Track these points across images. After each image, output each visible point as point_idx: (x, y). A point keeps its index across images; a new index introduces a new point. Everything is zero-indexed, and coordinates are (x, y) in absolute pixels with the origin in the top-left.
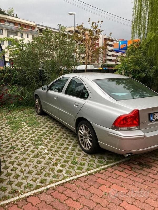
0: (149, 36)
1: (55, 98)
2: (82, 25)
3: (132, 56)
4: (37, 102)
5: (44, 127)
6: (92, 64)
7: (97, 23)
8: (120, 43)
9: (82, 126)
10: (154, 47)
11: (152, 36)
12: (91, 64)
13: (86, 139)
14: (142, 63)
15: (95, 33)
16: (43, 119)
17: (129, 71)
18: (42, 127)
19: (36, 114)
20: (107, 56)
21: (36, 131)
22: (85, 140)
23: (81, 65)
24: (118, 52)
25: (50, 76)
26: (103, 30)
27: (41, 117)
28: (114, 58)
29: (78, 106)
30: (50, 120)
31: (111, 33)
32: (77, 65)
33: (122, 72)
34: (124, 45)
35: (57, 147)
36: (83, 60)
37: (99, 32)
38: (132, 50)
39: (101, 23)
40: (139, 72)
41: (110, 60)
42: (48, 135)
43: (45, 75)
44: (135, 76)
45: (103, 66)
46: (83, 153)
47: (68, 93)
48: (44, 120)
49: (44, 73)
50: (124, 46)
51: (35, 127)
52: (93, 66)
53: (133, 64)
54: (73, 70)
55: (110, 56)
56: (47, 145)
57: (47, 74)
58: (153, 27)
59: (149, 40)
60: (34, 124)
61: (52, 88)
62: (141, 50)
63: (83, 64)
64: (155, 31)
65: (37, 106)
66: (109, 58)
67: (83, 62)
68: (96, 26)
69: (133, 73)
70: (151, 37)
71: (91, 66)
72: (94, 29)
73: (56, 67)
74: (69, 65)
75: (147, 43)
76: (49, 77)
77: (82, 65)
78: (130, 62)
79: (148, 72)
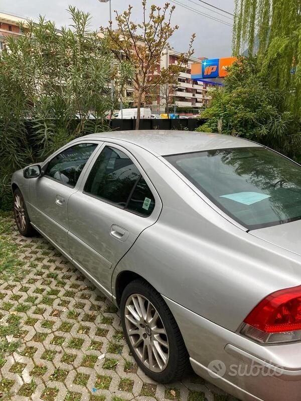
0: (276, 45)
1: (58, 201)
2: (127, 12)
3: (240, 89)
4: (18, 204)
5: (31, 276)
6: (147, 107)
7: (162, 9)
8: (205, 64)
9: (136, 298)
10: (286, 70)
11: (281, 46)
12: (145, 105)
13: (148, 338)
14: (260, 105)
15: (157, 34)
16: (33, 248)
17: (232, 122)
18: (28, 277)
19: (16, 233)
20: (176, 90)
21: (9, 292)
22: (147, 341)
23: (126, 108)
24: (197, 84)
25: (51, 135)
26: (177, 28)
27: (29, 241)
28: (189, 95)
29: (121, 235)
30: (50, 251)
31: (194, 36)
32: (117, 107)
33: (217, 126)
34: (211, 67)
35: (61, 355)
36: (129, 98)
37: (167, 32)
38: (238, 75)
39: (171, 12)
40: (254, 126)
41: (183, 99)
42: (39, 306)
43: (40, 134)
44: (245, 133)
45: (169, 110)
46: (139, 379)
47: (92, 190)
48: (36, 253)
49: (37, 129)
50: (213, 69)
51: (6, 280)
52: (149, 109)
53: (241, 106)
54: (108, 121)
55: (180, 90)
56: (31, 348)
57: (44, 131)
58: (283, 26)
59: (275, 54)
60: (6, 267)
61: (53, 170)
62: (258, 75)
63: (129, 106)
64: (287, 34)
65: (18, 213)
66: (179, 94)
67: (131, 103)
68: (161, 16)
69: (240, 126)
70: (279, 48)
71: (146, 109)
72: (156, 24)
73: (67, 114)
74: (99, 110)
75: (270, 61)
76: (49, 140)
77: (129, 108)
78: (234, 102)
79: (272, 126)
